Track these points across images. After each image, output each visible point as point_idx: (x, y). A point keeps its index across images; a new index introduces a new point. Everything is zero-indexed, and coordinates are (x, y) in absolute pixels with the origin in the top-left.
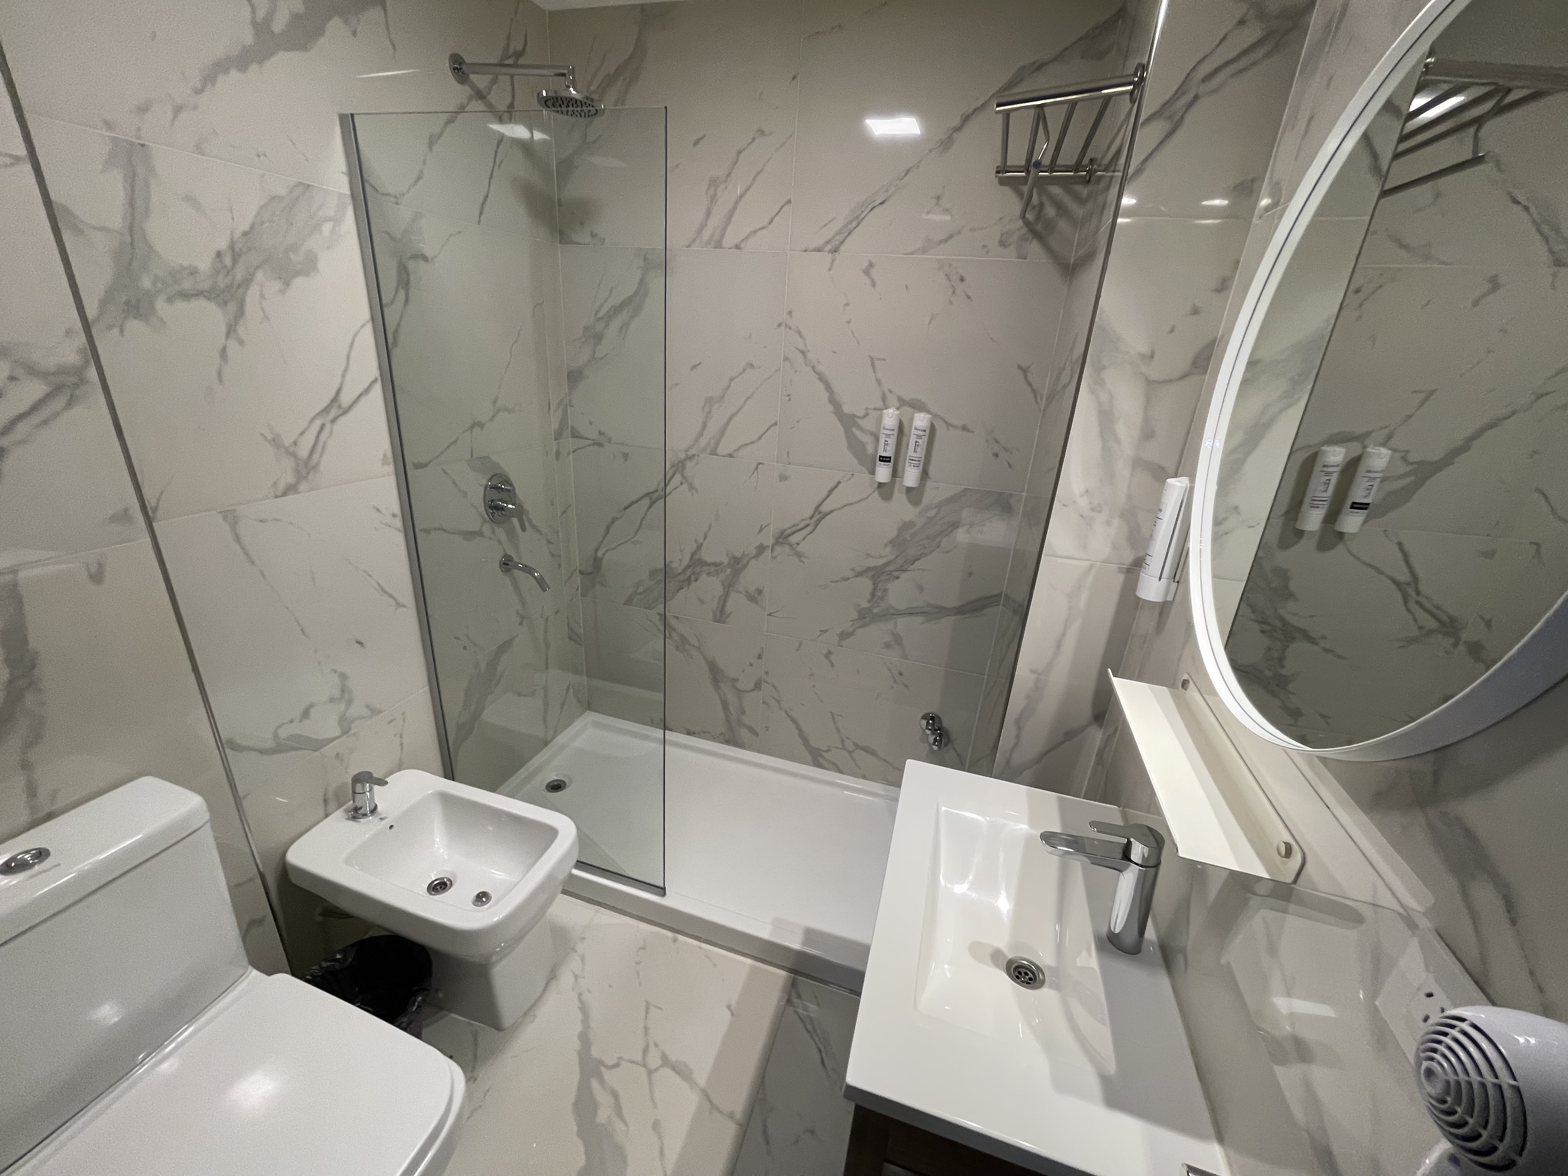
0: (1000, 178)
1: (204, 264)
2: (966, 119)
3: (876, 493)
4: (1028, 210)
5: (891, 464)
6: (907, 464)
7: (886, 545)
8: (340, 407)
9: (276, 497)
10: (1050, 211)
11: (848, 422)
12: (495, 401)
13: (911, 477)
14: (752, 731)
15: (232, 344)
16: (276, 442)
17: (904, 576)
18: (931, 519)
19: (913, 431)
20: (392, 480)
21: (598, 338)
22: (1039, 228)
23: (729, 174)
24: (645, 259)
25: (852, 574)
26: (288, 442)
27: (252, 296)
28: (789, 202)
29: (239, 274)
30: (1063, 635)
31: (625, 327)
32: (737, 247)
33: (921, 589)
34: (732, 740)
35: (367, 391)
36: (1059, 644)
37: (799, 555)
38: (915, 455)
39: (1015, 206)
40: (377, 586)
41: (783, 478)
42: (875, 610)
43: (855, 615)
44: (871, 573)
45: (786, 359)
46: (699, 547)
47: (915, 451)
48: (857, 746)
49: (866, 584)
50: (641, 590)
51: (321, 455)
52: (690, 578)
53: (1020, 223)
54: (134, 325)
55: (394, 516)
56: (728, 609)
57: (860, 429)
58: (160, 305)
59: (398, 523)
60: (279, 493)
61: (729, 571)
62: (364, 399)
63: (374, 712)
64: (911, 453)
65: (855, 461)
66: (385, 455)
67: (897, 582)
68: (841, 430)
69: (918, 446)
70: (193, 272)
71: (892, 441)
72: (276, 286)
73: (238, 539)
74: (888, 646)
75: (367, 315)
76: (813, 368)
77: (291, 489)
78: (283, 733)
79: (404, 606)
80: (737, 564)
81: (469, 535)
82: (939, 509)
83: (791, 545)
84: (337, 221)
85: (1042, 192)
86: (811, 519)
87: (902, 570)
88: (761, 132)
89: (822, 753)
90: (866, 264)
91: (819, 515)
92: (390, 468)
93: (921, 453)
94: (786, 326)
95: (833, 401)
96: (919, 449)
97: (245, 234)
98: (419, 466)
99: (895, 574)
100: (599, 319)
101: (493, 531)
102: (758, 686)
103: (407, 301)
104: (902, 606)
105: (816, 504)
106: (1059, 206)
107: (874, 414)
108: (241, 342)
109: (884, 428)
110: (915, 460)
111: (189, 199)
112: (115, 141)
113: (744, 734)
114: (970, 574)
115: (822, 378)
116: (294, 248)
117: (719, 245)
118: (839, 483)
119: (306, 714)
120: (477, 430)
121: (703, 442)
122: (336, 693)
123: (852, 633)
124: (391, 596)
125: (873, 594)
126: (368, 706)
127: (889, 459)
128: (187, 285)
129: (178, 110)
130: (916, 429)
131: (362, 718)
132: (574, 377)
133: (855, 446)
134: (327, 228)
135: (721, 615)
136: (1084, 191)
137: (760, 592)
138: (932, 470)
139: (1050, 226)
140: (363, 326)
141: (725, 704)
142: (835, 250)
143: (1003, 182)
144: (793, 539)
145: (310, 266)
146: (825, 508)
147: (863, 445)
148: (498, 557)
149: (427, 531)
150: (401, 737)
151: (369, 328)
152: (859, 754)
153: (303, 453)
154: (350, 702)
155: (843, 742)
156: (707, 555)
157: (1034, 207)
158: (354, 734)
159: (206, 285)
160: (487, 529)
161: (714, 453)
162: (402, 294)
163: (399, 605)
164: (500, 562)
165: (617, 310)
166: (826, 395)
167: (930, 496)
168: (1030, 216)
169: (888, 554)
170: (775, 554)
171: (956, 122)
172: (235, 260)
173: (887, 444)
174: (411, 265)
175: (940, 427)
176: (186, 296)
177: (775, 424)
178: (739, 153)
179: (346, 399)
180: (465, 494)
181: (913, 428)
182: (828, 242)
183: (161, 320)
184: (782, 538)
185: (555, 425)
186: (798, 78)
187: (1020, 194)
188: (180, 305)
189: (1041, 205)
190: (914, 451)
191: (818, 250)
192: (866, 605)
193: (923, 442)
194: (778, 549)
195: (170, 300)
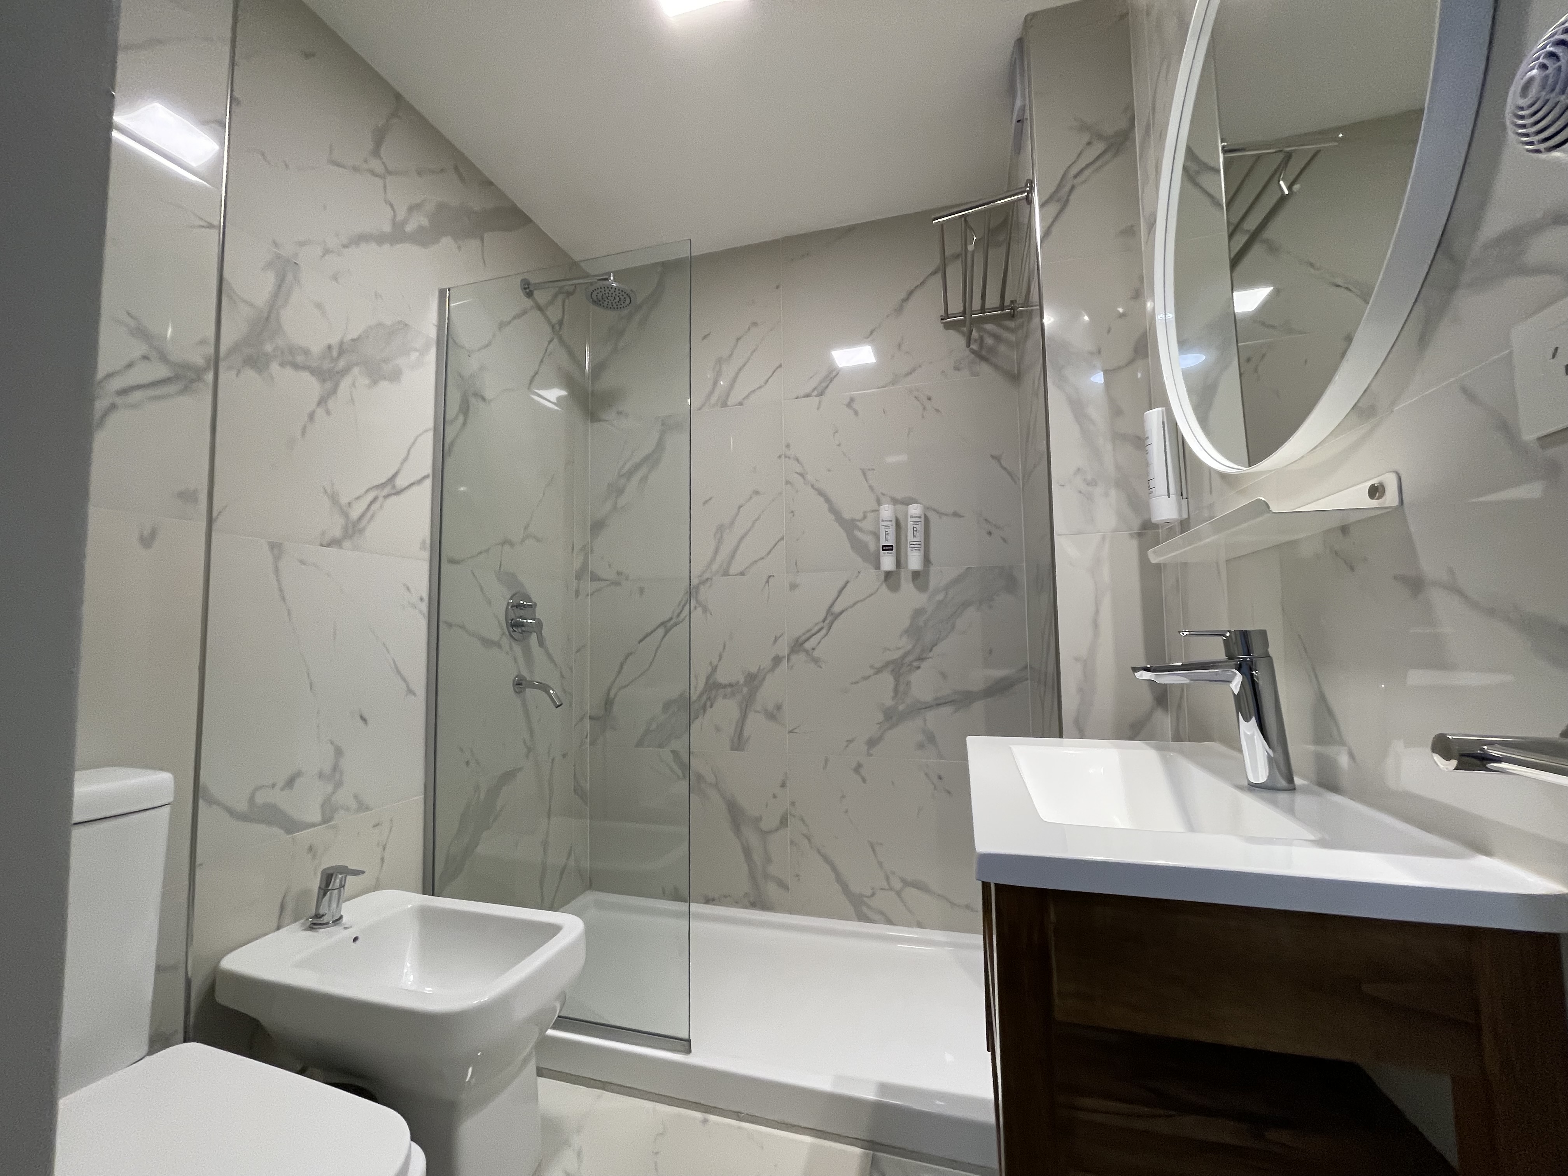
0: (944, 323)
1: (316, 349)
2: (910, 293)
3: (884, 586)
4: (971, 343)
5: (894, 551)
6: (909, 549)
7: (901, 636)
8: (394, 487)
9: (322, 545)
10: (989, 341)
11: (849, 526)
12: (526, 527)
13: (914, 561)
14: (782, 885)
15: (320, 412)
16: (334, 498)
17: (925, 665)
18: (941, 602)
19: (909, 520)
20: (425, 566)
21: (621, 492)
22: (984, 353)
23: (731, 355)
24: (663, 424)
25: (872, 672)
26: (344, 500)
27: (345, 384)
28: (780, 366)
29: (342, 364)
30: (1097, 612)
31: (645, 479)
32: (741, 404)
33: (944, 675)
34: (759, 903)
35: (420, 481)
36: (1096, 625)
37: (816, 661)
38: (915, 540)
39: (961, 341)
40: (392, 663)
41: (793, 587)
42: (901, 708)
43: (880, 717)
44: (891, 667)
45: (787, 482)
46: (714, 669)
47: (914, 536)
48: (906, 883)
49: (887, 679)
50: (654, 726)
51: (369, 522)
52: (705, 704)
53: (967, 352)
54: (250, 374)
55: (421, 599)
56: (746, 734)
57: (861, 530)
58: (275, 367)
59: (424, 607)
60: (324, 543)
61: (745, 690)
62: (415, 489)
63: (362, 807)
64: (910, 538)
65: (859, 559)
66: (424, 542)
67: (919, 671)
68: (843, 534)
69: (916, 531)
70: (306, 352)
71: (892, 531)
72: (367, 381)
73: (277, 570)
74: (921, 746)
75: (430, 424)
76: (812, 486)
77: (334, 543)
78: (261, 798)
79: (414, 694)
80: (753, 680)
81: (488, 643)
82: (947, 594)
83: (807, 652)
84: (423, 353)
85: (980, 330)
86: (824, 621)
87: (921, 659)
88: (755, 324)
89: (865, 899)
90: (848, 400)
91: (832, 616)
92: (426, 555)
93: (920, 538)
94: (786, 457)
95: (833, 510)
96: (917, 534)
97: (353, 340)
98: (452, 561)
99: (916, 664)
100: (622, 476)
101: (511, 646)
102: (784, 822)
103: (464, 423)
104: (928, 697)
105: (826, 607)
106: (997, 338)
107: (871, 516)
108: (328, 413)
109: (883, 521)
110: (916, 544)
111: (319, 306)
112: (278, 256)
113: (771, 889)
114: (991, 652)
115: (821, 493)
116: (386, 361)
117: (724, 404)
118: (847, 582)
119: (290, 782)
120: (507, 548)
121: (715, 567)
122: (327, 768)
123: (880, 738)
124: (404, 679)
125: (896, 690)
126: (356, 797)
127: (891, 548)
128: (300, 359)
129: (327, 252)
130: (912, 517)
131: (348, 809)
132: (598, 526)
133: (858, 546)
134: (414, 356)
135: (739, 743)
136: (1011, 324)
137: (779, 707)
138: (933, 557)
139: (992, 350)
140: (426, 431)
141: (747, 852)
142: (821, 394)
143: (947, 326)
144: (807, 645)
145: (395, 376)
146: (837, 609)
147: (865, 546)
148: (512, 676)
149: (450, 625)
150: (384, 849)
151: (430, 435)
152: (910, 892)
153: (355, 514)
154: (338, 785)
155: (887, 879)
156: (722, 677)
157: (976, 341)
158: (334, 827)
159: (314, 365)
160: (505, 641)
161: (726, 574)
162: (461, 418)
163: (410, 692)
164: (514, 681)
165: (637, 467)
166: (826, 506)
167: (936, 579)
168: (974, 347)
169: (905, 644)
170: (790, 664)
171: (903, 295)
172: (341, 353)
173: (888, 534)
174: (473, 400)
175: (932, 516)
176: (296, 366)
177: (782, 538)
178: (738, 339)
179: (400, 482)
180: (489, 603)
181: (909, 517)
182: (815, 389)
183: (272, 378)
184: (797, 646)
185: (577, 564)
186: (781, 288)
187: (963, 333)
188: (289, 371)
189: (981, 339)
190: (912, 537)
191: (808, 396)
192: (889, 703)
193: (920, 527)
194: (794, 658)
195: (282, 365)
